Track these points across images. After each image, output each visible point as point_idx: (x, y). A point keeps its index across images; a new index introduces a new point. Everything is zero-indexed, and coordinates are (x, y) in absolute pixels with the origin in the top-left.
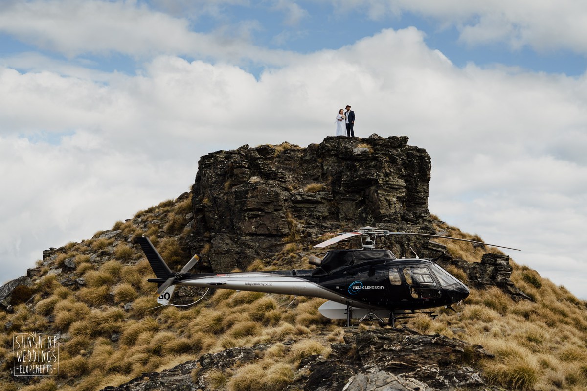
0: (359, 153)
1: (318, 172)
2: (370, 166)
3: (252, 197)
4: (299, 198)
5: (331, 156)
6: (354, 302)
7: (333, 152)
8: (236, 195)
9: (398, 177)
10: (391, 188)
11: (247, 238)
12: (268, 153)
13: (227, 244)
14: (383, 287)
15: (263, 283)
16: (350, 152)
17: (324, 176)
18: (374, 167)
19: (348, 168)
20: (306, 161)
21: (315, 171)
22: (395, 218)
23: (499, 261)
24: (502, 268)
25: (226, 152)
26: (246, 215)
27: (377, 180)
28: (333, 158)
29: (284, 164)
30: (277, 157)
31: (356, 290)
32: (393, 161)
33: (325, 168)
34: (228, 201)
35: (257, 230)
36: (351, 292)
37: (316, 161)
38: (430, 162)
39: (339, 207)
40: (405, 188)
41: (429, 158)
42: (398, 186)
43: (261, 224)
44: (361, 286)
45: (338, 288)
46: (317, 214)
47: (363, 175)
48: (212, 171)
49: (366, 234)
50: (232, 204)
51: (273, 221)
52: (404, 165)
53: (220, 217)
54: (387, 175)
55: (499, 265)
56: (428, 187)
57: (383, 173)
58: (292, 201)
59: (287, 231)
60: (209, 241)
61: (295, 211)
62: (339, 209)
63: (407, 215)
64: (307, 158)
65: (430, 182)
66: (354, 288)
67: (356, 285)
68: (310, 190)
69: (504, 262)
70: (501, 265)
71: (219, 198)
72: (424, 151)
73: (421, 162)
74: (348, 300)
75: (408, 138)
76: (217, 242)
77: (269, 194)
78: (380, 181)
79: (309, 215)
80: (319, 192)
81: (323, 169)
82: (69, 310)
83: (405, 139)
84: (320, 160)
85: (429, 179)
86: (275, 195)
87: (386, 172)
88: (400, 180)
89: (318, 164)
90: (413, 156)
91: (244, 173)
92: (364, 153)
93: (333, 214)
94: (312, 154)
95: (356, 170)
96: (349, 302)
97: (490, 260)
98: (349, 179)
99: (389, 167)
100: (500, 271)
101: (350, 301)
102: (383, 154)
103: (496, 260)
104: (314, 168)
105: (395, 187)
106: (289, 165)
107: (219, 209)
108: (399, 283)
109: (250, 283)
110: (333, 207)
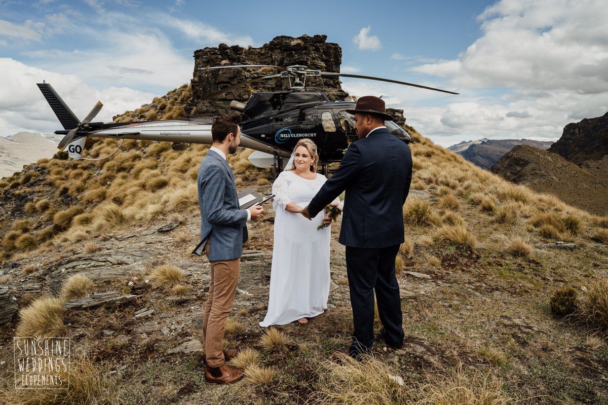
0: (295, 44)
1: (269, 60)
2: (302, 53)
3: (222, 73)
4: (256, 75)
5: (277, 49)
6: (282, 152)
7: (278, 47)
8: (212, 73)
9: (321, 61)
10: (316, 67)
11: (221, 102)
12: (239, 51)
13: (206, 106)
14: (315, 134)
15: (180, 132)
16: (289, 45)
17: (272, 63)
18: (305, 54)
19: (287, 55)
20: (262, 54)
21: (267, 60)
22: (320, 84)
23: (397, 114)
24: (399, 119)
25: (210, 48)
26: (219, 86)
27: (307, 61)
28: (279, 51)
29: (248, 56)
30: (244, 53)
31: (284, 138)
32: (317, 50)
33: (273, 57)
34: (208, 78)
35: (227, 96)
36: (280, 141)
37: (268, 53)
38: (341, 52)
39: (282, 81)
40: (326, 68)
41: (341, 49)
42: (321, 66)
43: (229, 93)
44: (290, 133)
45: (263, 136)
46: (268, 86)
47: (297, 59)
48: (200, 60)
49: (294, 72)
50: (210, 79)
51: (237, 90)
52: (324, 53)
53: (203, 89)
54: (313, 59)
55: (396, 117)
56: (339, 69)
57: (310, 57)
58: (251, 78)
59: (246, 97)
60: (196, 105)
61: (253, 85)
62: (282, 83)
63: (329, 81)
64: (263, 52)
65: (341, 66)
66: (282, 136)
67: (284, 132)
68: (263, 71)
69: (400, 115)
70: (398, 116)
71: (202, 76)
72: (337, 45)
73: (336, 52)
74: (275, 150)
75: (327, 37)
76: (200, 105)
77: (234, 72)
78: (309, 62)
79: (263, 87)
80: (269, 71)
81: (272, 58)
82: (109, 154)
83: (325, 37)
84: (270, 53)
85: (340, 63)
86: (238, 72)
87: (313, 57)
88: (322, 63)
89: (269, 55)
90: (330, 48)
91: (217, 58)
92: (299, 44)
93: (278, 86)
94: (266, 49)
95: (293, 56)
96: (276, 153)
97: (390, 113)
98: (288, 62)
99: (314, 53)
100: (397, 121)
101: (278, 151)
102: (311, 45)
103: (394, 113)
104: (266, 58)
105: (319, 67)
106: (252, 57)
107: (203, 84)
108: (333, 129)
109: (166, 132)
110: (278, 82)
